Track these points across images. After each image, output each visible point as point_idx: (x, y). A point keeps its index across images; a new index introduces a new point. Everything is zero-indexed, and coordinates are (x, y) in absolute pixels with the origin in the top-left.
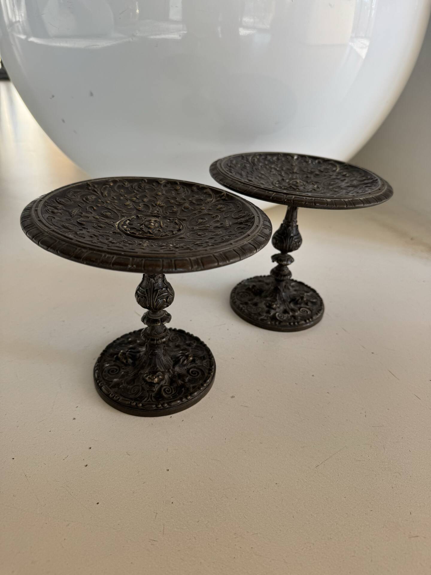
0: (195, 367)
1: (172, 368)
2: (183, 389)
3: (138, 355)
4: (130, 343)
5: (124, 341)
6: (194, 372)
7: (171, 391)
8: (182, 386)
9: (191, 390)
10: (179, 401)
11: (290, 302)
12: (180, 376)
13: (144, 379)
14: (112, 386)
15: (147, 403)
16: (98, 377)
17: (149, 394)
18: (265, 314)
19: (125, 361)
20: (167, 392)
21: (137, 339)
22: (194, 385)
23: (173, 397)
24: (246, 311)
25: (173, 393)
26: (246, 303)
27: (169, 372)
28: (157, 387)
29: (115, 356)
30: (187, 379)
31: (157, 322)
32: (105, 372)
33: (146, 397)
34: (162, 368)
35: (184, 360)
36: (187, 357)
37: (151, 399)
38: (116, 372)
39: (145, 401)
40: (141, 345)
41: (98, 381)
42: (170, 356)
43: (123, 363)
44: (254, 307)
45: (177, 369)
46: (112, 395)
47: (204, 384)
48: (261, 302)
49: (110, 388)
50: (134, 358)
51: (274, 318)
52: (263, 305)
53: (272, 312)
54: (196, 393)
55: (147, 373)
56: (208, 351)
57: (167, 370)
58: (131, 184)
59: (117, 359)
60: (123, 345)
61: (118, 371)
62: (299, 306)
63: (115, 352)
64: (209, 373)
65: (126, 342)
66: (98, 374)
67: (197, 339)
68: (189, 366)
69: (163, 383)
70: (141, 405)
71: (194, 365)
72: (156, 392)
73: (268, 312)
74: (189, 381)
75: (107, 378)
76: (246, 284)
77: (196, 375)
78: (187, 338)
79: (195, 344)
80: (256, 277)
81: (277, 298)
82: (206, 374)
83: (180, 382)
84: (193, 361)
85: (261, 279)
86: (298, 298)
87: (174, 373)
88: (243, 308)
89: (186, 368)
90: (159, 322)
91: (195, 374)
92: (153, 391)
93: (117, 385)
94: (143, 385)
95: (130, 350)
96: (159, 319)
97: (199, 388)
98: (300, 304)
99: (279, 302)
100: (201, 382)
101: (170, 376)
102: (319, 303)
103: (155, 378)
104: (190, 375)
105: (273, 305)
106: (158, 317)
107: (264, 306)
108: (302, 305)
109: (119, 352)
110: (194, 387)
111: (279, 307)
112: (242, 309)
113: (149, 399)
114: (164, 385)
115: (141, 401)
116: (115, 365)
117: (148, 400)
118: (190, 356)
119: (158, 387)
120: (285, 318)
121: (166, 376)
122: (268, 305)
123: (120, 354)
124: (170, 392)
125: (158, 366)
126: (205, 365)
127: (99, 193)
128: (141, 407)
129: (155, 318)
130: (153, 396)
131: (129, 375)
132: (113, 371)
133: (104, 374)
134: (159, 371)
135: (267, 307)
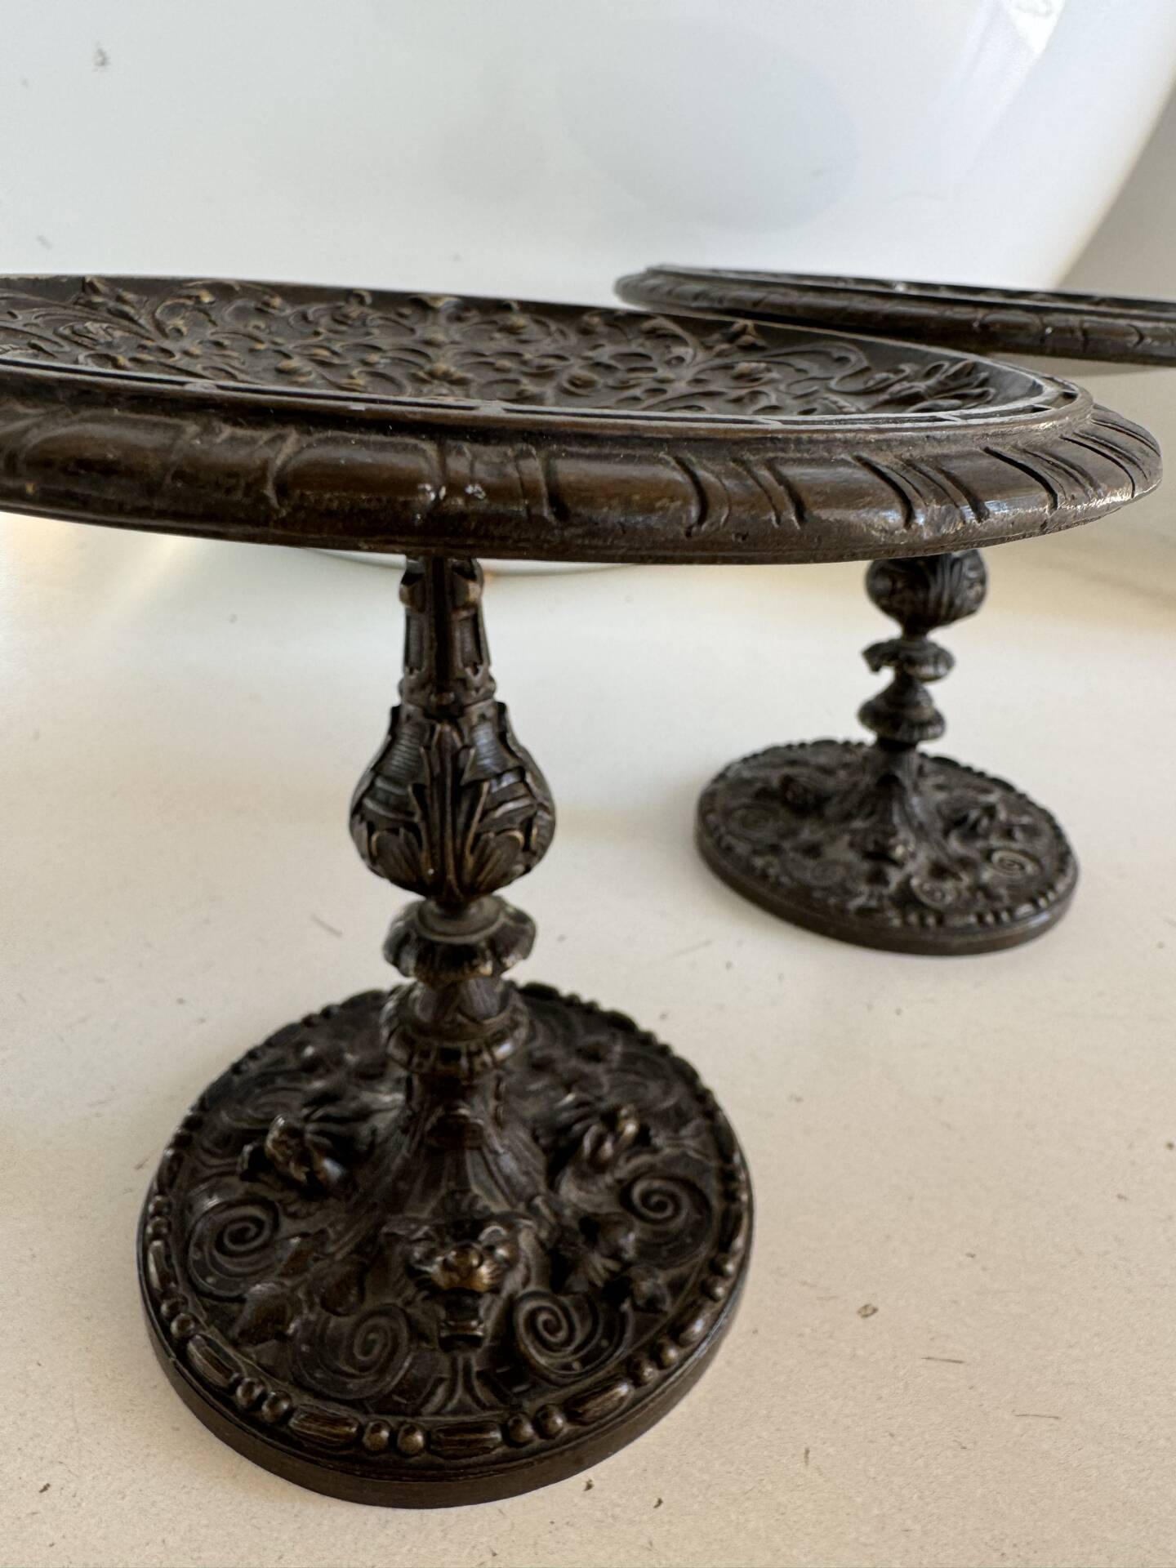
0: (649, 1171)
1: (543, 1188)
2: (626, 1306)
3: (364, 1130)
4: (311, 1068)
5: (280, 1061)
6: (655, 1199)
7: (564, 1324)
8: (619, 1286)
9: (669, 1307)
10: (623, 1390)
11: (946, 833)
12: (592, 1227)
13: (413, 1273)
14: (242, 1333)
15: (450, 1419)
16: (164, 1278)
17: (454, 1363)
18: (864, 888)
19: (300, 1175)
20: (546, 1335)
21: (344, 1044)
22: (674, 1272)
23: (584, 1361)
24: (784, 880)
25: (579, 1337)
26: (775, 849)
27: (533, 1211)
28: (489, 1309)
29: (248, 1149)
30: (629, 1241)
31: (475, 962)
32: (199, 1246)
33: (440, 1381)
34: (500, 1197)
35: (599, 1142)
36: (611, 1120)
37: (469, 1389)
38: (257, 1235)
39: (437, 1413)
40: (371, 1074)
41: (164, 1308)
42: (523, 1122)
43: (289, 1183)
44: (810, 863)
45: (569, 1190)
46: (249, 1388)
47: (725, 1261)
48: (833, 839)
49: (235, 1344)
50: (344, 1149)
51: (906, 899)
52: (842, 852)
53: (895, 877)
54: (698, 1327)
55: (427, 1237)
56: (686, 1074)
57: (521, 1207)
58: (301, 308)
59: (261, 1164)
60: (280, 1082)
61: (266, 1233)
62: (980, 844)
63: (245, 1126)
64: (730, 1196)
65: (292, 1064)
66: (165, 1258)
67: (620, 1024)
68: (624, 1170)
69: (513, 1282)
70: (419, 1438)
71: (644, 1159)
72: (487, 1343)
73: (878, 878)
74: (644, 1248)
75: (210, 1280)
76: (746, 774)
77: (669, 1212)
78: (576, 1019)
79: (618, 1048)
80: (772, 751)
81: (896, 819)
82: (716, 1203)
83: (598, 1265)
84: (642, 1139)
85: (792, 755)
86: (974, 814)
87: (557, 1214)
88: (772, 871)
89: (608, 1179)
90: (485, 960)
91: (661, 1206)
92: (476, 1342)
93: (271, 1322)
94: (408, 1303)
95: (320, 1113)
96: (483, 944)
97: (707, 1292)
98: (986, 836)
99: (904, 834)
100: (704, 1251)
101: (544, 1234)
102: (1045, 827)
103: (480, 1264)
104: (642, 1217)
105: (893, 848)
106: (475, 932)
107: (851, 856)
108: (995, 841)
109: (270, 1120)
110: (676, 1287)
111: (913, 856)
112: (764, 876)
113: (460, 1393)
114: (521, 1292)
115: (416, 1413)
116: (250, 1200)
117: (455, 1401)
118: (627, 1118)
119: (495, 1313)
120: (949, 899)
121: (525, 1241)
122: (871, 847)
123: (274, 1134)
124: (562, 1335)
125: (476, 1190)
126: (697, 1151)
127: (142, 321)
128: (421, 1451)
129: (458, 940)
130: (475, 1369)
131: (331, 1249)
132: (240, 1237)
133: (194, 1255)
134: (491, 1218)
135: (868, 856)
